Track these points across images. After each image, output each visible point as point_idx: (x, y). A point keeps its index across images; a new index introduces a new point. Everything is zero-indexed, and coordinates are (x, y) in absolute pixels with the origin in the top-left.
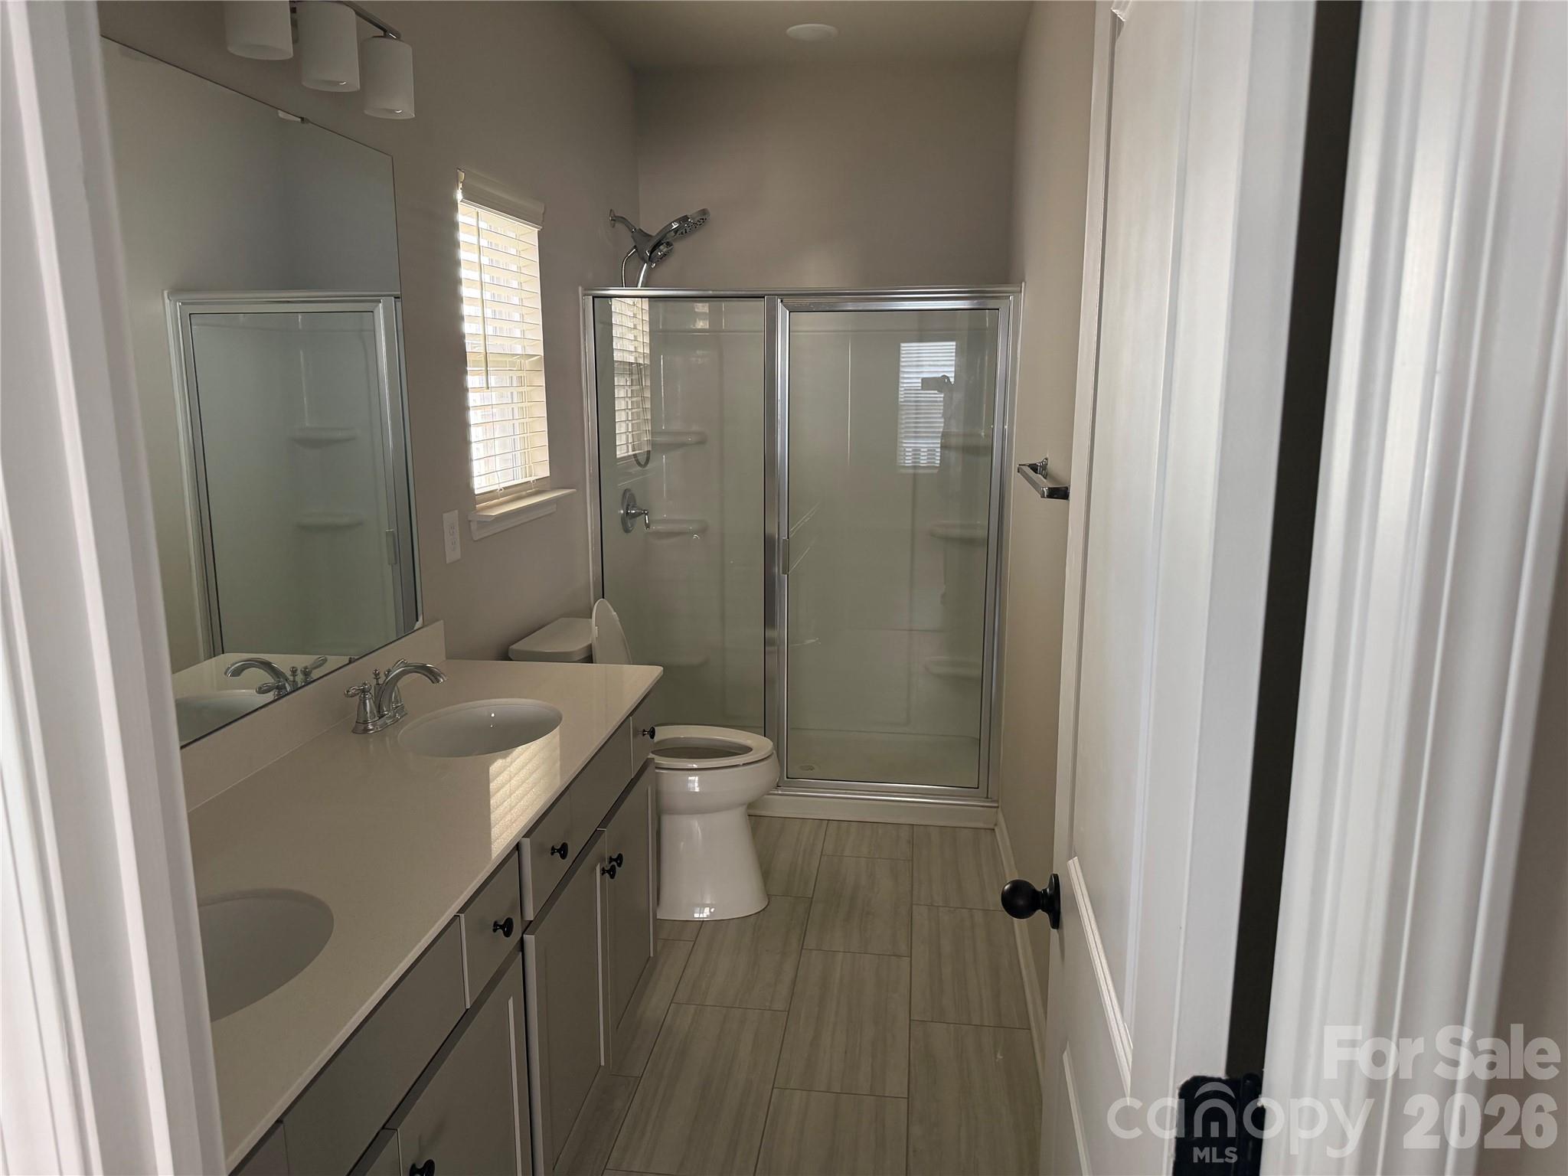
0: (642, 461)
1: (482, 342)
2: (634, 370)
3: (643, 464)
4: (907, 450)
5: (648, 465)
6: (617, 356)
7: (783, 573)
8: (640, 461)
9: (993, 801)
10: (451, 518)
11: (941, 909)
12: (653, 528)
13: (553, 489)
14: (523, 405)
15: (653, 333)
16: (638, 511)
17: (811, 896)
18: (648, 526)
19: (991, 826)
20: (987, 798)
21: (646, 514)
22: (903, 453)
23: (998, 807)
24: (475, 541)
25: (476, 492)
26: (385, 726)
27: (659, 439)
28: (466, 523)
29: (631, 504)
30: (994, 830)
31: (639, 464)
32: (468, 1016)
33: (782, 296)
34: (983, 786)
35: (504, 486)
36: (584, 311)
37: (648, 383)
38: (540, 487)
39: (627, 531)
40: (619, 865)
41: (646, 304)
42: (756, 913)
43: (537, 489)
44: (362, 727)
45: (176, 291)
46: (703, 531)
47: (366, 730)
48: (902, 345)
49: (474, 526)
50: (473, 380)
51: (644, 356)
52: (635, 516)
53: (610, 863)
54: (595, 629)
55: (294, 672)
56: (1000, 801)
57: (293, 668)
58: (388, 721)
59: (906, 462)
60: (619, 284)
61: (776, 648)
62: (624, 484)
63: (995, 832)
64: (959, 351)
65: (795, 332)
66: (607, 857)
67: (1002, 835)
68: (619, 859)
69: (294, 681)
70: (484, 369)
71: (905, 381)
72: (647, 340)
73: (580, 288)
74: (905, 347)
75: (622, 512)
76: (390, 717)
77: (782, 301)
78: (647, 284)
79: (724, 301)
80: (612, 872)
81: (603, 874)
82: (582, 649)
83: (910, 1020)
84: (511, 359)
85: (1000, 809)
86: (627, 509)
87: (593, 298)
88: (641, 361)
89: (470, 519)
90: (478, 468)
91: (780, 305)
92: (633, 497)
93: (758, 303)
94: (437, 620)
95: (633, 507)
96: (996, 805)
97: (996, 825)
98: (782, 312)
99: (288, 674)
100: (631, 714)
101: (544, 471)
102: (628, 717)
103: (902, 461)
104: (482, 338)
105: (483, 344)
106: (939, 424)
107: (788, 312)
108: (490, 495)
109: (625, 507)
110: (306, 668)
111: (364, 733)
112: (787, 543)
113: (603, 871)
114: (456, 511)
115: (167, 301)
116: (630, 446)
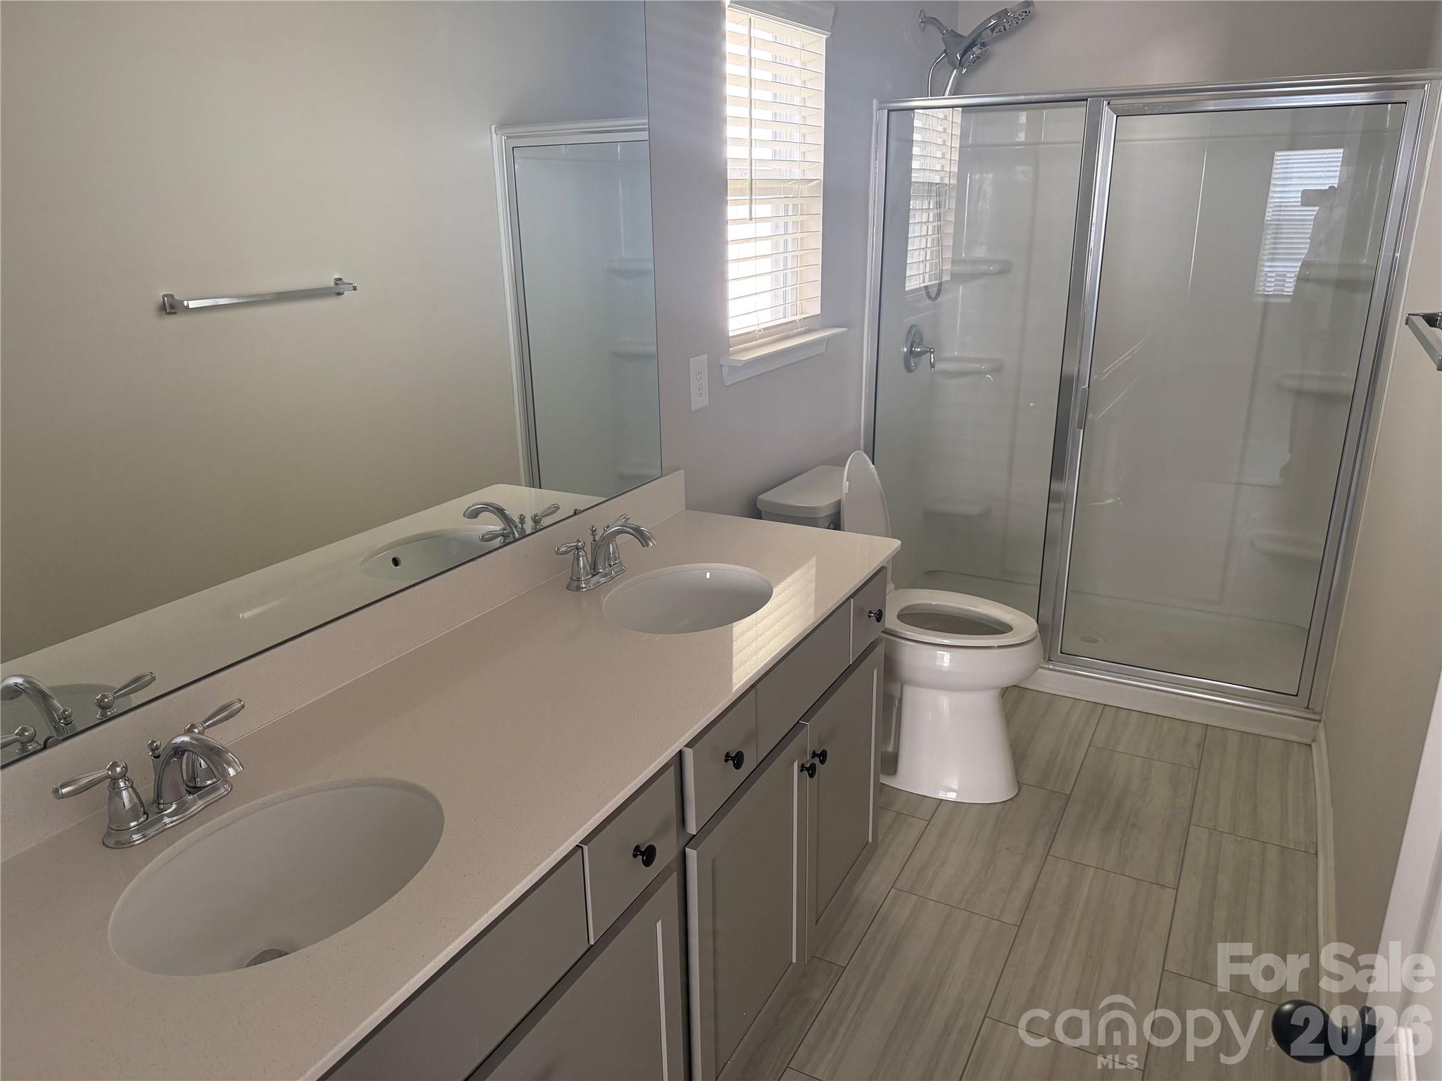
0: (933, 293)
1: (748, 167)
2: (936, 191)
3: (933, 297)
4: (1269, 275)
5: (939, 299)
6: (916, 177)
7: (1078, 427)
8: (931, 294)
9: (1314, 713)
10: (699, 363)
11: (1225, 835)
12: (939, 367)
13: (825, 327)
14: (799, 236)
15: (962, 148)
16: (923, 349)
17: (1069, 793)
18: (932, 366)
19: (1309, 742)
20: (1307, 708)
21: (932, 352)
22: (1262, 279)
23: (1320, 721)
24: (726, 386)
25: (731, 334)
26: (598, 585)
27: (960, 268)
28: (715, 367)
29: (917, 342)
30: (1311, 746)
31: (929, 297)
32: (591, 953)
33: (1110, 97)
34: (1304, 694)
35: (765, 327)
36: (877, 125)
37: (954, 206)
38: (810, 325)
39: (909, 369)
40: (822, 762)
41: (957, 115)
42: (1003, 802)
43: (807, 328)
44: (575, 584)
45: (503, 125)
46: (997, 369)
47: (579, 588)
48: (1277, 153)
49: (725, 370)
50: (734, 211)
51: (950, 175)
52: (920, 354)
53: (813, 757)
54: (846, 484)
55: (522, 519)
56: (1324, 716)
57: (521, 516)
58: (601, 580)
59: (1267, 289)
60: (923, 94)
61: (1062, 505)
62: (909, 321)
63: (1311, 749)
64: (1346, 161)
65: (1121, 141)
66: (809, 750)
67: (1320, 754)
68: (823, 756)
69: (522, 528)
70: (748, 198)
71: (1275, 196)
72: (956, 157)
73: (875, 102)
74: (1280, 156)
75: (905, 350)
76: (605, 576)
77: (1109, 103)
78: (956, 92)
79: (1045, 108)
80: (811, 771)
81: (802, 771)
82: (832, 503)
83: (1163, 970)
84: (785, 186)
85: (1321, 725)
86: (912, 346)
87: (889, 111)
88: (946, 181)
89: (721, 363)
90: (733, 308)
91: (1106, 109)
92: (920, 334)
93: (1079, 109)
94: (679, 469)
95: (919, 344)
96: (1317, 717)
97: (1314, 741)
98: (1108, 116)
99: (517, 520)
100: (852, 596)
101: (815, 309)
102: (848, 599)
103: (1261, 289)
104: (748, 163)
105: (748, 171)
106: (1303, 251)
107: (1115, 116)
108: (748, 337)
109: (909, 343)
110: (536, 515)
111: (577, 591)
112: (1087, 393)
113: (802, 768)
114: (706, 355)
115: (494, 136)
116: (927, 276)
